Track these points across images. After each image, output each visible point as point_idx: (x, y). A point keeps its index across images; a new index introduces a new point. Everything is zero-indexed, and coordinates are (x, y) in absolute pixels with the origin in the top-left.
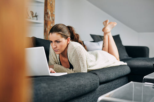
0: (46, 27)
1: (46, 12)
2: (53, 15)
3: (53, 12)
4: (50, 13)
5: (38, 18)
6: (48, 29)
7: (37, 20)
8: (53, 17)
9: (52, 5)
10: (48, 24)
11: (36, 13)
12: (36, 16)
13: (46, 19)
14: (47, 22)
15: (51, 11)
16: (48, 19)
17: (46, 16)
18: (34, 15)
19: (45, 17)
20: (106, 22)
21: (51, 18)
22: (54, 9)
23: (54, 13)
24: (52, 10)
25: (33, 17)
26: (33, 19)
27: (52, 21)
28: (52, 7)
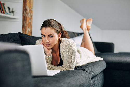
0: (24, 22)
1: (25, 9)
2: (31, 11)
3: (31, 8)
4: (28, 10)
5: (14, 14)
6: (26, 25)
7: (14, 15)
8: (31, 14)
9: (31, 2)
10: (26, 19)
11: (13, 9)
12: (13, 12)
13: (25, 15)
14: (26, 18)
15: (29, 8)
16: (27, 15)
17: (25, 12)
18: (11, 11)
19: (23, 13)
20: (83, 20)
21: (29, 14)
22: (33, 6)
23: (32, 10)
24: (31, 7)
25: (10, 12)
26: (10, 15)
27: (30, 17)
28: (30, 4)
